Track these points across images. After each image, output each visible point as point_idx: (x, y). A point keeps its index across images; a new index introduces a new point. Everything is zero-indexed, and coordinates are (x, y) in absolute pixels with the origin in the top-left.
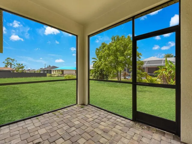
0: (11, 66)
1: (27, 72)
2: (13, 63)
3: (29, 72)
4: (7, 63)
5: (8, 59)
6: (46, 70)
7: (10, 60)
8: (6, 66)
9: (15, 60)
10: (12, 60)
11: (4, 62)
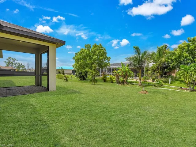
0: (12, 65)
1: (28, 71)
2: (14, 63)
3: (29, 71)
4: (8, 62)
5: (9, 58)
6: (45, 70)
7: (11, 60)
8: (8, 66)
9: (16, 60)
10: (13, 59)
11: (5, 62)
